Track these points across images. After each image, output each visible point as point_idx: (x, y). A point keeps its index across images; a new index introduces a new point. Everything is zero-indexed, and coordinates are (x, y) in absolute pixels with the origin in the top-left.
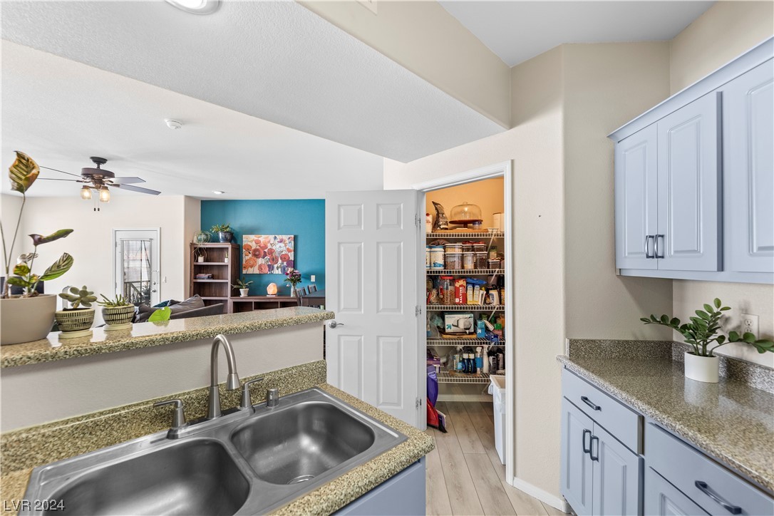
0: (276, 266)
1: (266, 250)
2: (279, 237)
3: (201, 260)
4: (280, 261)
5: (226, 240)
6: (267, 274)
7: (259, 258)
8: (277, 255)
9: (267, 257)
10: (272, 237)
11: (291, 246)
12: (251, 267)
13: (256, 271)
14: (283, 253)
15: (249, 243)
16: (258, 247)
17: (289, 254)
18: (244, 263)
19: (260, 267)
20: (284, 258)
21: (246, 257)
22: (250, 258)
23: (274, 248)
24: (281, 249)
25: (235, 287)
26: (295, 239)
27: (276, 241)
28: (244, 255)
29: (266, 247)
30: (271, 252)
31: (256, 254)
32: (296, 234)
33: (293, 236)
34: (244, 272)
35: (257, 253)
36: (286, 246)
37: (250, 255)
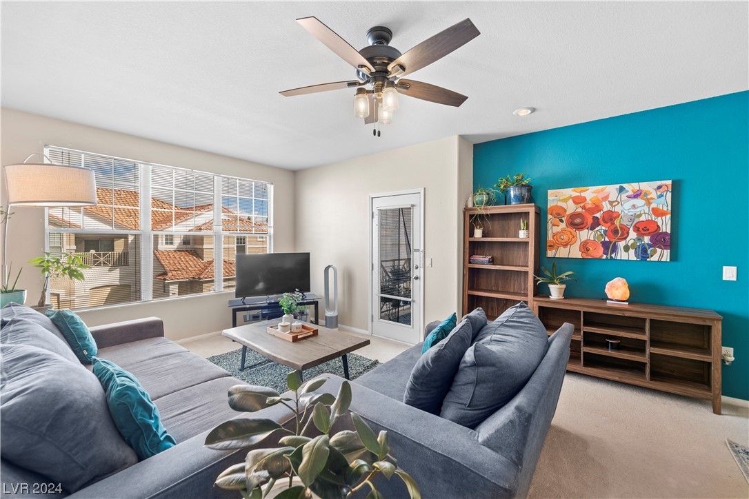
0: (622, 244)
1: (598, 215)
2: (630, 188)
3: (478, 233)
4: (633, 235)
5: (521, 199)
6: (600, 259)
7: (582, 229)
8: (625, 222)
9: (602, 228)
10: (612, 190)
11: (665, 203)
12: (565, 245)
13: (575, 252)
14: (643, 218)
15: (560, 204)
16: (580, 210)
17: (659, 221)
18: (550, 237)
19: (585, 246)
20: (641, 229)
21: (555, 229)
22: (563, 231)
23: (618, 209)
24: (637, 211)
25: (541, 280)
26: (676, 188)
27: (624, 196)
28: (549, 225)
29: (598, 208)
30: (610, 217)
31: (576, 222)
32: (677, 177)
33: (669, 182)
34: (550, 254)
35: (578, 220)
36: (649, 203)
37: (563, 225)
